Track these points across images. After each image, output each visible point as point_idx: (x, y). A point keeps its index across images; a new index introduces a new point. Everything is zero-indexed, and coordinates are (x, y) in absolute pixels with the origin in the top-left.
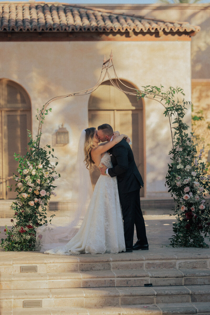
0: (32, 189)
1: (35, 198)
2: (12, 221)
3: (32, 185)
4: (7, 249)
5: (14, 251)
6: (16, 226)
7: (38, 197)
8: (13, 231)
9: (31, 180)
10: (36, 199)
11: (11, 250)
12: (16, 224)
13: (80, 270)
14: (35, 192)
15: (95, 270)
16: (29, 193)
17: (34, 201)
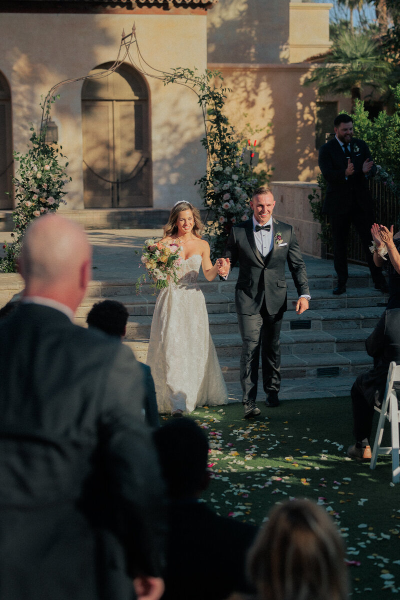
0: (37, 196)
1: (40, 206)
2: (12, 235)
3: (37, 191)
4: (7, 270)
5: (15, 272)
6: (18, 242)
7: (45, 205)
8: (14, 248)
9: (36, 185)
10: (42, 209)
11: (12, 272)
12: (17, 240)
13: (102, 295)
14: (41, 199)
15: (121, 295)
16: (33, 201)
17: (40, 210)
